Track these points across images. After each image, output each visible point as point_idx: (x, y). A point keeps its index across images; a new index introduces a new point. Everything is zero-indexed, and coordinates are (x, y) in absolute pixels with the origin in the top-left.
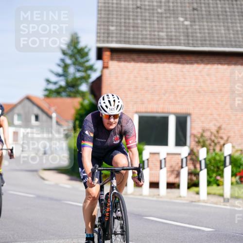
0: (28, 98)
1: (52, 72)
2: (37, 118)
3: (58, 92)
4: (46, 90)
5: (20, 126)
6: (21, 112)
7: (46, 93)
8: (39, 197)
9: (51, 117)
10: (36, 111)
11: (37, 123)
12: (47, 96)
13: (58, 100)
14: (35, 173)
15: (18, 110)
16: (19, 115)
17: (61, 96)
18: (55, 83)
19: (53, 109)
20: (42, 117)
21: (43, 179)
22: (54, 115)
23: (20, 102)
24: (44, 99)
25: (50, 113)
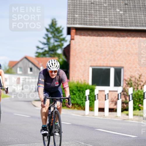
0: (26, 58)
1: (40, 42)
2: (31, 69)
3: (44, 54)
4: (37, 53)
5: (21, 75)
6: (22, 66)
7: (37, 55)
8: (32, 117)
9: (39, 69)
10: (31, 65)
11: (31, 73)
12: (37, 57)
13: (44, 59)
14: (30, 103)
15: (19, 65)
16: (20, 68)
17: (46, 57)
18: (42, 49)
19: (41, 64)
20: (35, 69)
21: (35, 106)
22: (41, 68)
23: (21, 60)
24: (35, 59)
25: (39, 67)
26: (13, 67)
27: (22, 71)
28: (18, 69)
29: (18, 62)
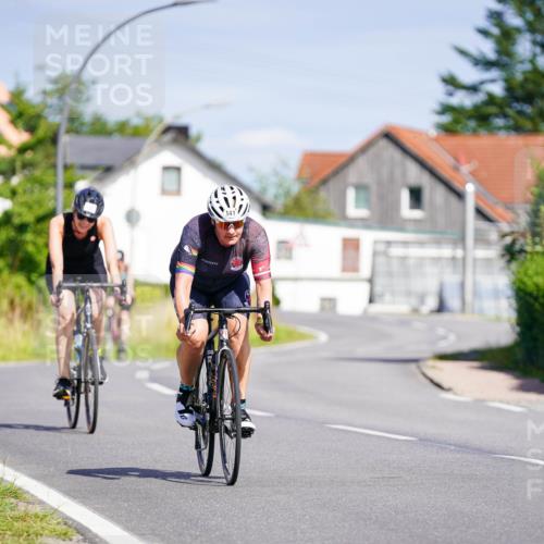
0: (389, 136)
1: (463, 53)
2: (416, 196)
3: (482, 116)
4: (446, 109)
5: (364, 224)
6: (369, 179)
7: (446, 119)
8: (425, 441)
9: (460, 195)
10: (415, 174)
11: (417, 214)
12: (448, 130)
13: (483, 142)
14: (413, 366)
15: (353, 174)
16: (360, 188)
17: (492, 130)
18: (473, 89)
19: (465, 169)
20: (434, 194)
21: (439, 386)
22: (470, 188)
23: (364, 149)
24: (436, 140)
25: (456, 185)
26: (324, 182)
27: (370, 208)
28: (351, 194)
29: (351, 159)
